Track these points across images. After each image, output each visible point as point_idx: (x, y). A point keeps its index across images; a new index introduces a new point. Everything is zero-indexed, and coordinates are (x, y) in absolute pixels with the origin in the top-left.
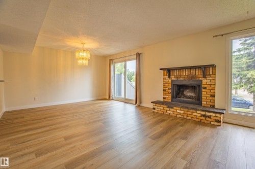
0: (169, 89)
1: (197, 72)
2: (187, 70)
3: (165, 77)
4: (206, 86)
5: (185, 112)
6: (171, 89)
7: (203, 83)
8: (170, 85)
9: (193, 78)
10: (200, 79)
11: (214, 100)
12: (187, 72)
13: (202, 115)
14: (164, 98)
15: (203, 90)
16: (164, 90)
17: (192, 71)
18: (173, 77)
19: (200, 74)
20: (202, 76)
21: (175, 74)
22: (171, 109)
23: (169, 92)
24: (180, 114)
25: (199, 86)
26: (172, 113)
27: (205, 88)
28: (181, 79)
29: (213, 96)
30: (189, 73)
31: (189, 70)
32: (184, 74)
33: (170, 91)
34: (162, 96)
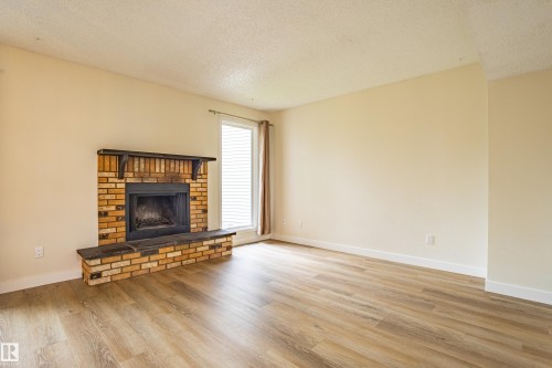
0: (118, 208)
1: (182, 167)
2: (163, 161)
3: (106, 174)
4: (195, 194)
5: (184, 252)
6: (123, 207)
7: (191, 190)
8: (123, 197)
9: (174, 178)
10: (187, 181)
11: (206, 218)
12: (163, 167)
13: (212, 247)
14: (102, 237)
15: (192, 203)
16: (102, 214)
17: (172, 165)
18: (131, 175)
19: (186, 171)
20: (189, 176)
21: (136, 170)
22: (153, 257)
23: (117, 218)
24: (174, 260)
25: (186, 194)
26: (155, 264)
27: (195, 199)
28: (151, 181)
29: (205, 211)
30: (167, 169)
31: (168, 162)
32: (157, 170)
33: (122, 213)
34: (95, 233)
